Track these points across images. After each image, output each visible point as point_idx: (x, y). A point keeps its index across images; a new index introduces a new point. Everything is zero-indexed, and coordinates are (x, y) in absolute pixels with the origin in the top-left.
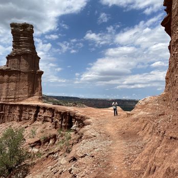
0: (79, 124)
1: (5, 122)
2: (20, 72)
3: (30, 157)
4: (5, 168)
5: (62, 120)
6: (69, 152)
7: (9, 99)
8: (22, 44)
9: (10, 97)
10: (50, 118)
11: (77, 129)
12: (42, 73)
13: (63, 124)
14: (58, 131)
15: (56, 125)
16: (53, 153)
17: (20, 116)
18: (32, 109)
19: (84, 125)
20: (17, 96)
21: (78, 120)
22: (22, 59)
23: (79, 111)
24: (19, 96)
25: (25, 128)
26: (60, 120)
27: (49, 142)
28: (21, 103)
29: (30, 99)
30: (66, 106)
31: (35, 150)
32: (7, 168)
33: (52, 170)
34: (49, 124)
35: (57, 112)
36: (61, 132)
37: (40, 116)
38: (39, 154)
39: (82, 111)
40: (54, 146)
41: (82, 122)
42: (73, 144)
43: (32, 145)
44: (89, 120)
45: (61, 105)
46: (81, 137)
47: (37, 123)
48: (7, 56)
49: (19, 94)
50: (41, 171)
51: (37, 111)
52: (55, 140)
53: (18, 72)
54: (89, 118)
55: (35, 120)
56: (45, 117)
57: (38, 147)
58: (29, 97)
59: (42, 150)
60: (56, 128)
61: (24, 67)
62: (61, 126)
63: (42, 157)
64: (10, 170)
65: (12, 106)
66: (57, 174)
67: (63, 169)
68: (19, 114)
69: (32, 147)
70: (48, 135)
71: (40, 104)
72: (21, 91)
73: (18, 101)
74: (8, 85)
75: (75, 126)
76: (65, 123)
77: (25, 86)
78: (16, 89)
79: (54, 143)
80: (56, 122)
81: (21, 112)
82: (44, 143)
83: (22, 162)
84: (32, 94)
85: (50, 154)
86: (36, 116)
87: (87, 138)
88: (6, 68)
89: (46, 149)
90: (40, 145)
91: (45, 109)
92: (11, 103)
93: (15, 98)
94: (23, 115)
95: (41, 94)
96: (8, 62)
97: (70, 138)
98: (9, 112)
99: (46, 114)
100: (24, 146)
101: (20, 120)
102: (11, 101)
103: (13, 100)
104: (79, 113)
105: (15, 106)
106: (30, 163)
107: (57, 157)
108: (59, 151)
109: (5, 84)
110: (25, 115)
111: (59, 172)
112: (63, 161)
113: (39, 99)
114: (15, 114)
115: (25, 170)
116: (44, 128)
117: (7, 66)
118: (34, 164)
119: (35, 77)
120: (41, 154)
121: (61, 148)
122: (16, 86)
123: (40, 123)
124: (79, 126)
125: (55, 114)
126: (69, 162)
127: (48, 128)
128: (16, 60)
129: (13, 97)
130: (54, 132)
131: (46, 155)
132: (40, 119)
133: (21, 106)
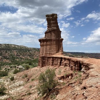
0: (86, 68)
1: (45, 66)
2: (51, 40)
3: (59, 85)
4: (47, 89)
5: (75, 65)
6: (81, 84)
7: (47, 54)
8: (52, 25)
9: (47, 53)
10: (68, 64)
11: (85, 71)
12: (63, 39)
13: (76, 68)
14: (73, 71)
15: (72, 68)
16: (72, 84)
17: (53, 63)
18: (58, 59)
19: (89, 69)
20: (51, 53)
21: (85, 66)
22: (52, 33)
23: (86, 60)
24: (52, 52)
25: (56, 69)
26: (74, 66)
27: (69, 77)
28: (53, 56)
29: (57, 54)
30: (77, 57)
31: (62, 81)
32: (48, 89)
33: (72, 93)
34: (68, 67)
35: (72, 61)
36: (75, 72)
37: (63, 63)
38: (63, 84)
39: (87, 61)
40: (72, 80)
41: (87, 67)
42: (83, 79)
43: (60, 78)
44: (92, 66)
45: (74, 57)
46: (88, 76)
47: (61, 66)
48: (45, 32)
49: (51, 52)
50: (66, 93)
51: (61, 60)
52: (72, 77)
53: (50, 40)
54: (92, 65)
55: (60, 65)
56: (65, 64)
57: (63, 79)
58: (57, 53)
59: (65, 81)
60: (72, 70)
61: (53, 37)
62: (75, 69)
63: (65, 85)
64: (50, 90)
65: (48, 57)
66: (75, 95)
67: (78, 93)
68: (52, 62)
69: (60, 79)
70: (68, 74)
71: (62, 56)
72: (53, 50)
73: (51, 55)
74: (46, 47)
75: (83, 69)
76: (77, 67)
77: (54, 47)
78: (50, 49)
79: (71, 78)
80: (72, 67)
81: (53, 60)
82: (66, 78)
83: (55, 87)
84: (58, 51)
85: (70, 84)
86: (61, 63)
87: (92, 76)
88: (45, 38)
89: (67, 81)
90: (64, 79)
91: (65, 59)
92: (48, 56)
93: (50, 54)
94: (54, 62)
95: (62, 51)
96: (45, 36)
97: (81, 76)
98: (47, 61)
99: (66, 62)
100: (56, 79)
101: (53, 65)
102: (48, 55)
103: (49, 54)
104: (85, 62)
105: (50, 57)
106: (59, 88)
107: (74, 86)
108: (75, 83)
109: (45, 47)
110: (55, 62)
111: (76, 94)
112: (77, 88)
113: (62, 53)
114: (50, 61)
115: (57, 91)
116: (66, 70)
117: (45, 37)
118: (62, 89)
119: (59, 42)
120: (65, 83)
121: (76, 81)
122: (50, 47)
123: (63, 67)
124: (86, 69)
125: (71, 62)
126: (82, 89)
127: (67, 70)
128: (49, 34)
129: (49, 53)
130: (71, 72)
131: (68, 84)
132: (63, 65)
133: (53, 57)
